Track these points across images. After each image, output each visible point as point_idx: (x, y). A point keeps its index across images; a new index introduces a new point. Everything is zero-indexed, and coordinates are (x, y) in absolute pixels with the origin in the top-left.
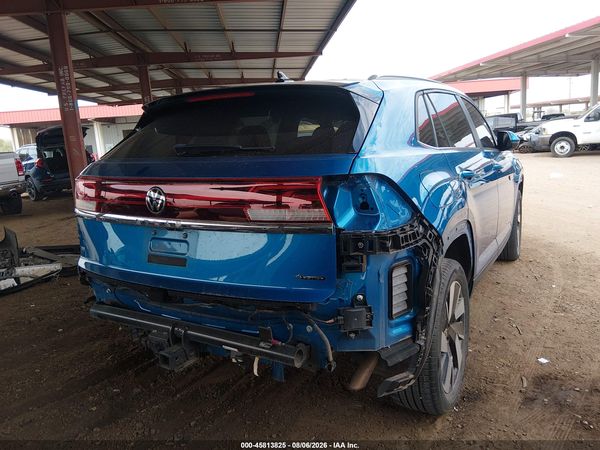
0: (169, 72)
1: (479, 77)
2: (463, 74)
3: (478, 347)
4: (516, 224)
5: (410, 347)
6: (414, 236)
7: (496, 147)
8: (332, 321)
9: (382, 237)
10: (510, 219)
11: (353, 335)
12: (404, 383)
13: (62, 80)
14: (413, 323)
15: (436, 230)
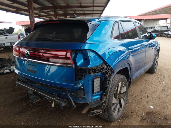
0: (63, 11)
1: (157, 14)
2: (152, 13)
3: (133, 101)
4: (155, 62)
5: (99, 102)
6: (102, 69)
7: (149, 38)
8: (73, 94)
9: (89, 70)
10: (153, 60)
11: (80, 98)
12: (97, 113)
13: (31, 14)
14: (101, 95)
15: (111, 67)
